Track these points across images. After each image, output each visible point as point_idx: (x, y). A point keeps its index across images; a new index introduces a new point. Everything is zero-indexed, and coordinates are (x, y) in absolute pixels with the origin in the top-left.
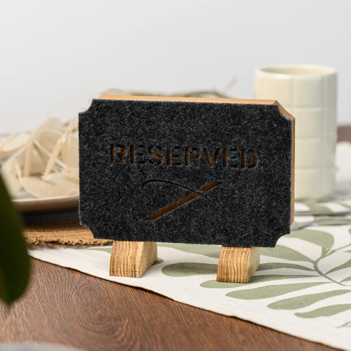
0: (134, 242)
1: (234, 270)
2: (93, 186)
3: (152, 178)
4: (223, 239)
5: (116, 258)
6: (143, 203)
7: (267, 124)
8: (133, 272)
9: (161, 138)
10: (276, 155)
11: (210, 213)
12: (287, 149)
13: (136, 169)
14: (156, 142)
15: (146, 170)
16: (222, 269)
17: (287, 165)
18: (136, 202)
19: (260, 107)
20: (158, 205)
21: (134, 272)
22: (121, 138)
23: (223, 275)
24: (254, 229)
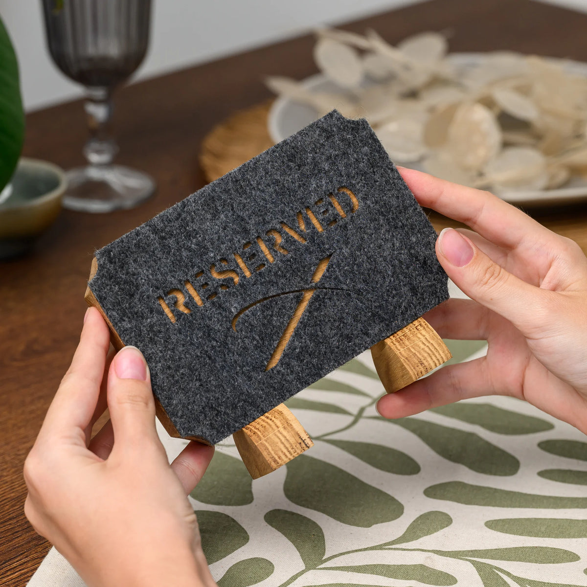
0: (271, 411)
1: (426, 352)
2: (168, 372)
3: (239, 308)
4: (380, 329)
5: (265, 442)
6: (248, 349)
7: (339, 140)
8: (300, 443)
9: (218, 245)
10: (376, 174)
11: (342, 305)
12: (383, 157)
13: (211, 309)
14: (214, 255)
15: (224, 302)
16: (409, 361)
17: (397, 178)
18: (239, 355)
19: (316, 125)
20: (270, 341)
22: (166, 280)
23: (417, 368)
24: (410, 289)
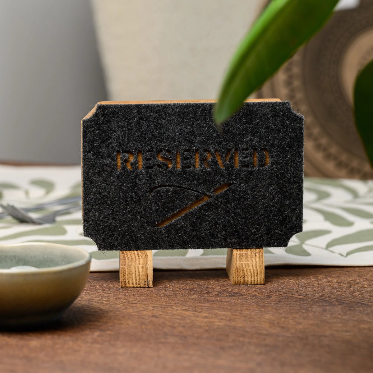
0: (142, 251)
1: (251, 272)
2: (98, 196)
3: (161, 183)
4: (235, 242)
5: (126, 268)
6: (151, 209)
7: (280, 121)
8: (145, 281)
9: (171, 141)
10: (289, 153)
11: (221, 216)
12: (300, 145)
13: (144, 175)
14: (165, 145)
15: (154, 175)
16: (237, 271)
17: (300, 162)
18: (144, 210)
19: (272, 104)
20: (167, 212)
21: (147, 281)
22: (128, 144)
23: (239, 279)
24: (267, 230)
